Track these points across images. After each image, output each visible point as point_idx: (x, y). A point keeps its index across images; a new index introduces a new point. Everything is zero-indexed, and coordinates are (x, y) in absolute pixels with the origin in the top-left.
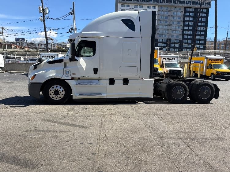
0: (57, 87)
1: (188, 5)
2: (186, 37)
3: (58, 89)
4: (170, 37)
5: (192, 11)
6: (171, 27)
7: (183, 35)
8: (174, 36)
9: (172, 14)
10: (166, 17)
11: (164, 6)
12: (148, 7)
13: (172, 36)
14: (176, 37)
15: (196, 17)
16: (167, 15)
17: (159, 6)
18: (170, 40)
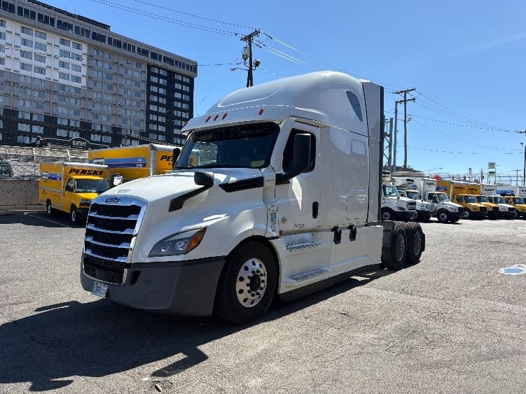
0: (246, 268)
1: (157, 62)
2: (154, 127)
3: (249, 277)
4: (119, 123)
5: (164, 76)
6: (121, 101)
7: (149, 122)
8: (129, 122)
9: (122, 71)
10: (109, 77)
11: (104, 50)
12: (63, 42)
13: (125, 121)
14: (132, 124)
15: (170, 90)
16: (111, 72)
17: (90, 46)
18: (120, 130)
